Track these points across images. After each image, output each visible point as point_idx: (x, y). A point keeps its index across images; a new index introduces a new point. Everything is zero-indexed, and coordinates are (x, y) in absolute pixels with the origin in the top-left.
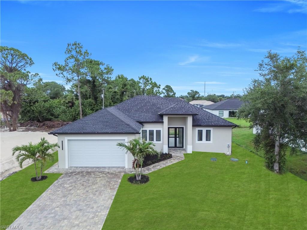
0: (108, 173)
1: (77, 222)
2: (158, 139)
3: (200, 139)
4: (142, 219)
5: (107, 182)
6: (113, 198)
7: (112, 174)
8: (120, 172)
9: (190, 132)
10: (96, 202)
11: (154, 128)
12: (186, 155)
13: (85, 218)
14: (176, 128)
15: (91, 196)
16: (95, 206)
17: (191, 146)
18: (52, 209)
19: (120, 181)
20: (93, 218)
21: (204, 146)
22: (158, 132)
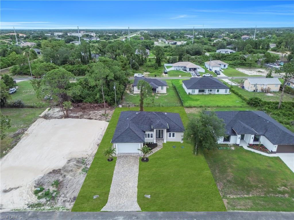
0: (134, 156)
1: (130, 177)
2: (152, 137)
3: (170, 136)
4: (149, 177)
5: (134, 161)
6: (138, 168)
7: (135, 157)
8: (138, 156)
9: (165, 134)
10: (133, 170)
11: (150, 133)
12: (163, 144)
13: (132, 176)
14: (160, 130)
15: (131, 167)
16: (134, 171)
17: (166, 140)
18: (121, 173)
19: (139, 160)
20: (134, 175)
21: (172, 139)
22: (152, 134)
